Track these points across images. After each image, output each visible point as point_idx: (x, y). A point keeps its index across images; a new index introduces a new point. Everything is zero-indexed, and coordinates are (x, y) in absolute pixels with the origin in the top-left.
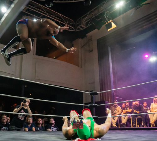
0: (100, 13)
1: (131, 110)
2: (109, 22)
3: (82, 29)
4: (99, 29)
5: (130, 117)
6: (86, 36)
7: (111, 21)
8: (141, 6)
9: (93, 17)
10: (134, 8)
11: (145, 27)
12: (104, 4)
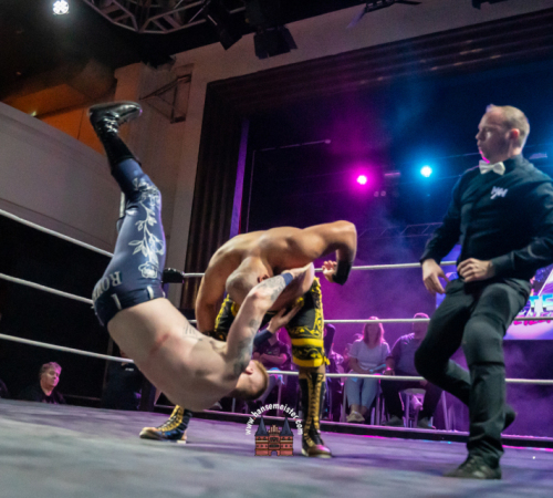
1: (284, 357)
3: (164, 31)
6: (171, 59)
10: (363, 6)
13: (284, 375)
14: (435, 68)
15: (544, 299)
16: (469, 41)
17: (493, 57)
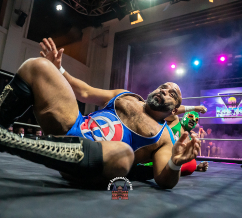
2: (135, 12)
3: (97, 15)
4: (120, 19)
6: (102, 25)
7: (137, 11)
8: (178, 2)
9: (115, 1)
10: (169, 3)
11: (177, 29)
14: (197, 25)
15: (240, 109)
16: (210, 14)
17: (220, 20)
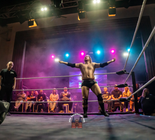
0: (25, 10)
1: (35, 97)
2: (32, 20)
3: (5, 18)
4: (21, 23)
5: (33, 103)
6: (7, 25)
7: (34, 20)
8: (60, 17)
9: (18, 11)
10: (54, 17)
12: (31, 3)
13: (35, 103)
14: (70, 32)
16: (77, 27)
17: (82, 31)
